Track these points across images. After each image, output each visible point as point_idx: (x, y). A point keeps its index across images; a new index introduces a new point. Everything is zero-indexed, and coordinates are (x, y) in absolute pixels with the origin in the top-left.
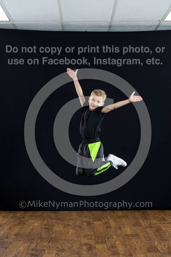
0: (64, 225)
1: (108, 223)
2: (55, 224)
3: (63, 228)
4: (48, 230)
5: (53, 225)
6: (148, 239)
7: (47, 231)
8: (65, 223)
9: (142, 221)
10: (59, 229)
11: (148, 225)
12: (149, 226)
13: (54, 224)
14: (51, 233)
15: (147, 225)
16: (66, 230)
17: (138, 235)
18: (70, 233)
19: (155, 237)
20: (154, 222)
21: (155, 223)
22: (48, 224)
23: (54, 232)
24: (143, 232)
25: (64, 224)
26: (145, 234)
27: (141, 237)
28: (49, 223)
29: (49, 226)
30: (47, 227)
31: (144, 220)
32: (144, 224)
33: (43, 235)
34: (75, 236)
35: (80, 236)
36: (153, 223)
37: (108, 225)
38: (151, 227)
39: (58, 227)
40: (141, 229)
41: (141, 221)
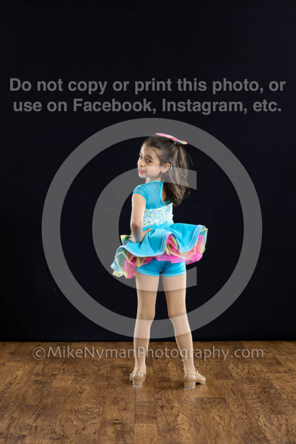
0: (74, 375)
1: (165, 370)
2: (57, 373)
3: (73, 381)
4: (41, 386)
5: (52, 375)
6: (245, 410)
7: (38, 389)
8: (80, 371)
9: (233, 365)
10: (63, 383)
11: (245, 376)
12: (246, 378)
13: (55, 373)
14: (46, 393)
15: (242, 374)
16: (78, 387)
17: (224, 399)
18: (84, 395)
19: (259, 404)
20: (258, 369)
21: (260, 371)
22: (43, 371)
23: (52, 390)
24: (234, 393)
25: (77, 372)
26: (239, 396)
27: (231, 403)
28: (46, 371)
29: (44, 378)
30: (40, 378)
31: (237, 365)
32: (237, 373)
33: (28, 400)
34: (95, 401)
35: (104, 403)
36: (256, 371)
37: (165, 374)
38: (252, 381)
39: (62, 379)
40: (231, 386)
41: (231, 366)
